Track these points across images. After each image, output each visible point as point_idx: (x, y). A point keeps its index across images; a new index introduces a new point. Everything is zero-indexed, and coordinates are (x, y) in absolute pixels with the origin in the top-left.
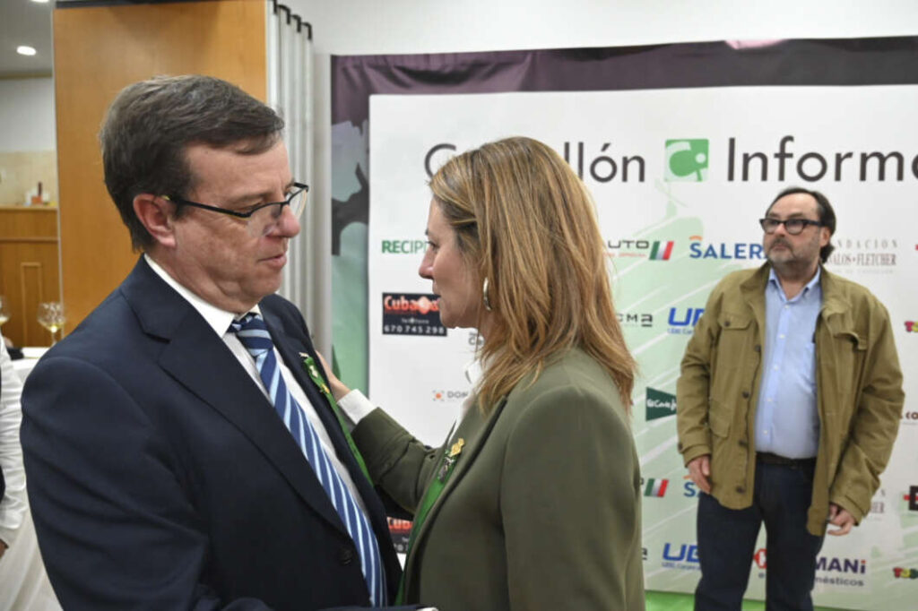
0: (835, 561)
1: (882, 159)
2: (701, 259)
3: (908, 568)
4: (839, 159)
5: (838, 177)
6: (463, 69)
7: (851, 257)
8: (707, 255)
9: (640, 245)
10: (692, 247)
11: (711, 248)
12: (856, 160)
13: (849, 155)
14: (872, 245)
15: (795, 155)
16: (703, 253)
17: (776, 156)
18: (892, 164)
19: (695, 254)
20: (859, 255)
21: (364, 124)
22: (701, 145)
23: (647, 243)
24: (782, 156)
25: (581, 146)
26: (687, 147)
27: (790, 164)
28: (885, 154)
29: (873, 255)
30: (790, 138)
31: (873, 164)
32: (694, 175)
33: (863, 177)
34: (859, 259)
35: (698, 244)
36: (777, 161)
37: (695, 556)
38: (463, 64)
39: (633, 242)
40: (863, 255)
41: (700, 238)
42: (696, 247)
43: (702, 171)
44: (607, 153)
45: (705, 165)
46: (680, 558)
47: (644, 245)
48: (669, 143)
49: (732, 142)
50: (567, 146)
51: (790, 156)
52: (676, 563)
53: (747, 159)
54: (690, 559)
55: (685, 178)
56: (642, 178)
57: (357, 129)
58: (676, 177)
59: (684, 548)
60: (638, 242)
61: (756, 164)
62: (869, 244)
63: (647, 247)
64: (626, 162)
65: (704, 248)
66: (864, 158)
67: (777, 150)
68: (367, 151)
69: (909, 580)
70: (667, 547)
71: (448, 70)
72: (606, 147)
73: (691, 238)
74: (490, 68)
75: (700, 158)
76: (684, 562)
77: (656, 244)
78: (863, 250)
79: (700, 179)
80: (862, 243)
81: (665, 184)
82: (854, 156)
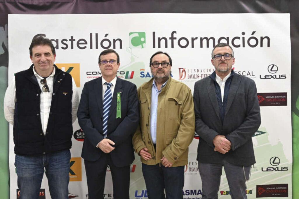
0: (200, 191)
1: (208, 40)
2: (145, 78)
3: (225, 191)
4: (193, 40)
5: (193, 47)
6: (48, 4)
7: (199, 76)
8: (147, 76)
9: (121, 73)
10: (141, 73)
11: (148, 73)
12: (199, 40)
13: (196, 38)
14: (206, 71)
15: (177, 38)
16: (145, 75)
17: (170, 38)
18: (211, 41)
19: (142, 76)
20: (202, 75)
21: (6, 26)
22: (143, 35)
23: (124, 72)
24: (172, 38)
25: (97, 35)
26: (137, 35)
27: (176, 42)
28: (209, 38)
29: (207, 74)
30: (175, 32)
31: (205, 41)
32: (140, 46)
33: (201, 46)
34: (202, 76)
35: (143, 72)
36: (171, 40)
37: (147, 195)
38: (48, 2)
39: (118, 72)
40: (203, 75)
41: (144, 70)
42: (143, 73)
43: (143, 44)
44: (107, 38)
45: (144, 42)
46: (142, 196)
47: (123, 73)
48: (130, 34)
49: (154, 33)
50: (91, 35)
51: (175, 38)
52: (140, 198)
53: (160, 40)
54: (145, 196)
55: (138, 47)
56: (121, 47)
57: (2, 28)
58: (134, 47)
59: (143, 191)
60: (120, 72)
61: (163, 42)
62: (205, 71)
63: (124, 74)
64: (115, 41)
65: (145, 74)
66: (202, 39)
67: (171, 37)
68: (7, 37)
69: (226, 195)
70: (137, 192)
71: (41, 5)
72: (106, 35)
73: (141, 70)
74: (58, 4)
75: (142, 39)
76: (143, 197)
77: (128, 73)
78: (203, 73)
79: (143, 47)
80: (203, 71)
81: (130, 49)
82: (198, 39)
